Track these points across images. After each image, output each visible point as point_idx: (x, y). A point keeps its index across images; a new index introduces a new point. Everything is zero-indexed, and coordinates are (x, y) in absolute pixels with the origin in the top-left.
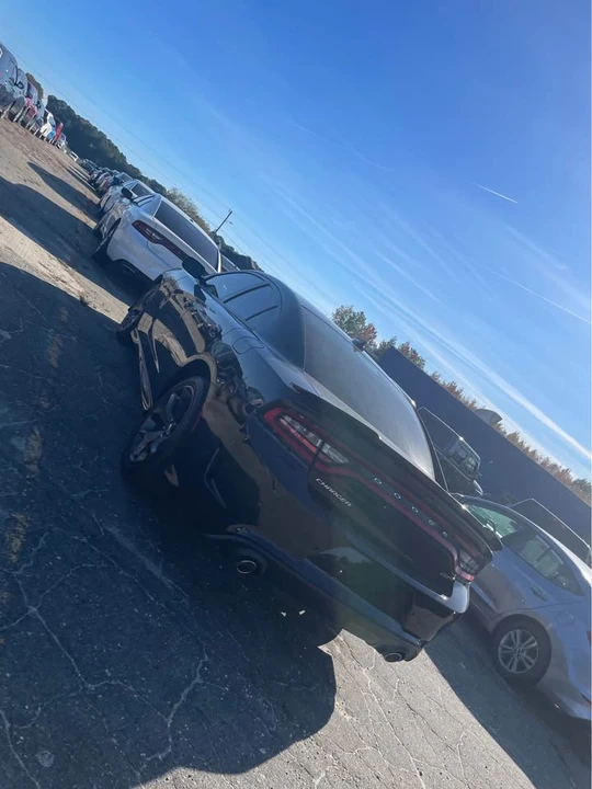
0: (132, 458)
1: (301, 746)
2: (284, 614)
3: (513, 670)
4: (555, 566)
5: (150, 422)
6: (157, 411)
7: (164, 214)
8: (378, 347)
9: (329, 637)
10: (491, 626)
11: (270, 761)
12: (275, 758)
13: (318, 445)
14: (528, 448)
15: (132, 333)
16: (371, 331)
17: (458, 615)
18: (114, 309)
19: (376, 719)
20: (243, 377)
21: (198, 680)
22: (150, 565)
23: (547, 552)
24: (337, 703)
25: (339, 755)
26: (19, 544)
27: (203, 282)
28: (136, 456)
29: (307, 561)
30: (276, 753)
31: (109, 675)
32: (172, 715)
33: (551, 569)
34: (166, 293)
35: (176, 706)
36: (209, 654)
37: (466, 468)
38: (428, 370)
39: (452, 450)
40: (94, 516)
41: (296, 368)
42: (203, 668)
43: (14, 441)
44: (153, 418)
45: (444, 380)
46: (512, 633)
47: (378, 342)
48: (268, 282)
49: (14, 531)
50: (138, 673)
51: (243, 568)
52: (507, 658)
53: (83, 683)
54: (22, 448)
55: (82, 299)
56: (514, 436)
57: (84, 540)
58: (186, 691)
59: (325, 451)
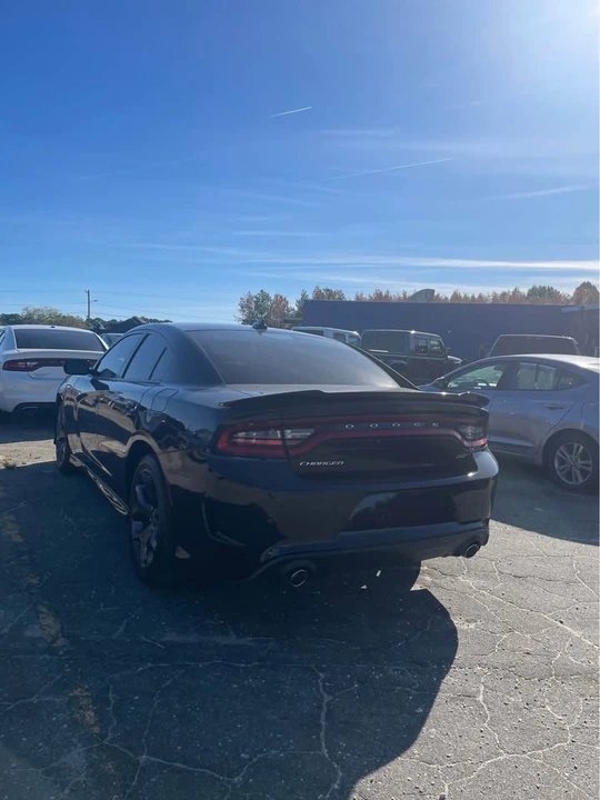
0: (144, 565)
1: (449, 680)
2: (365, 587)
3: (581, 480)
4: (551, 376)
5: (136, 525)
6: (134, 510)
7: (24, 340)
8: (296, 309)
9: (414, 575)
10: (539, 460)
11: (431, 714)
12: (434, 707)
13: (279, 436)
14: (473, 297)
15: (71, 460)
16: (281, 301)
17: (495, 477)
18: (42, 451)
19: (496, 608)
20: (186, 427)
21: (327, 698)
22: (222, 640)
23: (538, 369)
24: (455, 622)
25: (485, 661)
26: (92, 714)
27: (94, 373)
28: (145, 562)
29: (342, 533)
30: (432, 702)
31: (247, 756)
32: (323, 744)
33: (549, 380)
34: (72, 403)
35: (322, 734)
36: (322, 670)
37: (434, 351)
38: (350, 296)
39: (412, 347)
40: (143, 638)
41: (217, 388)
42: (323, 686)
43: (28, 633)
44: (136, 520)
45: (368, 295)
46: (558, 453)
47: (293, 305)
48: (145, 333)
49: (81, 708)
50: (271, 735)
51: (297, 580)
52: (569, 475)
53: (229, 782)
54: (38, 634)
55: (6, 465)
56: (455, 295)
57: (150, 665)
58: (323, 715)
59: (289, 436)
